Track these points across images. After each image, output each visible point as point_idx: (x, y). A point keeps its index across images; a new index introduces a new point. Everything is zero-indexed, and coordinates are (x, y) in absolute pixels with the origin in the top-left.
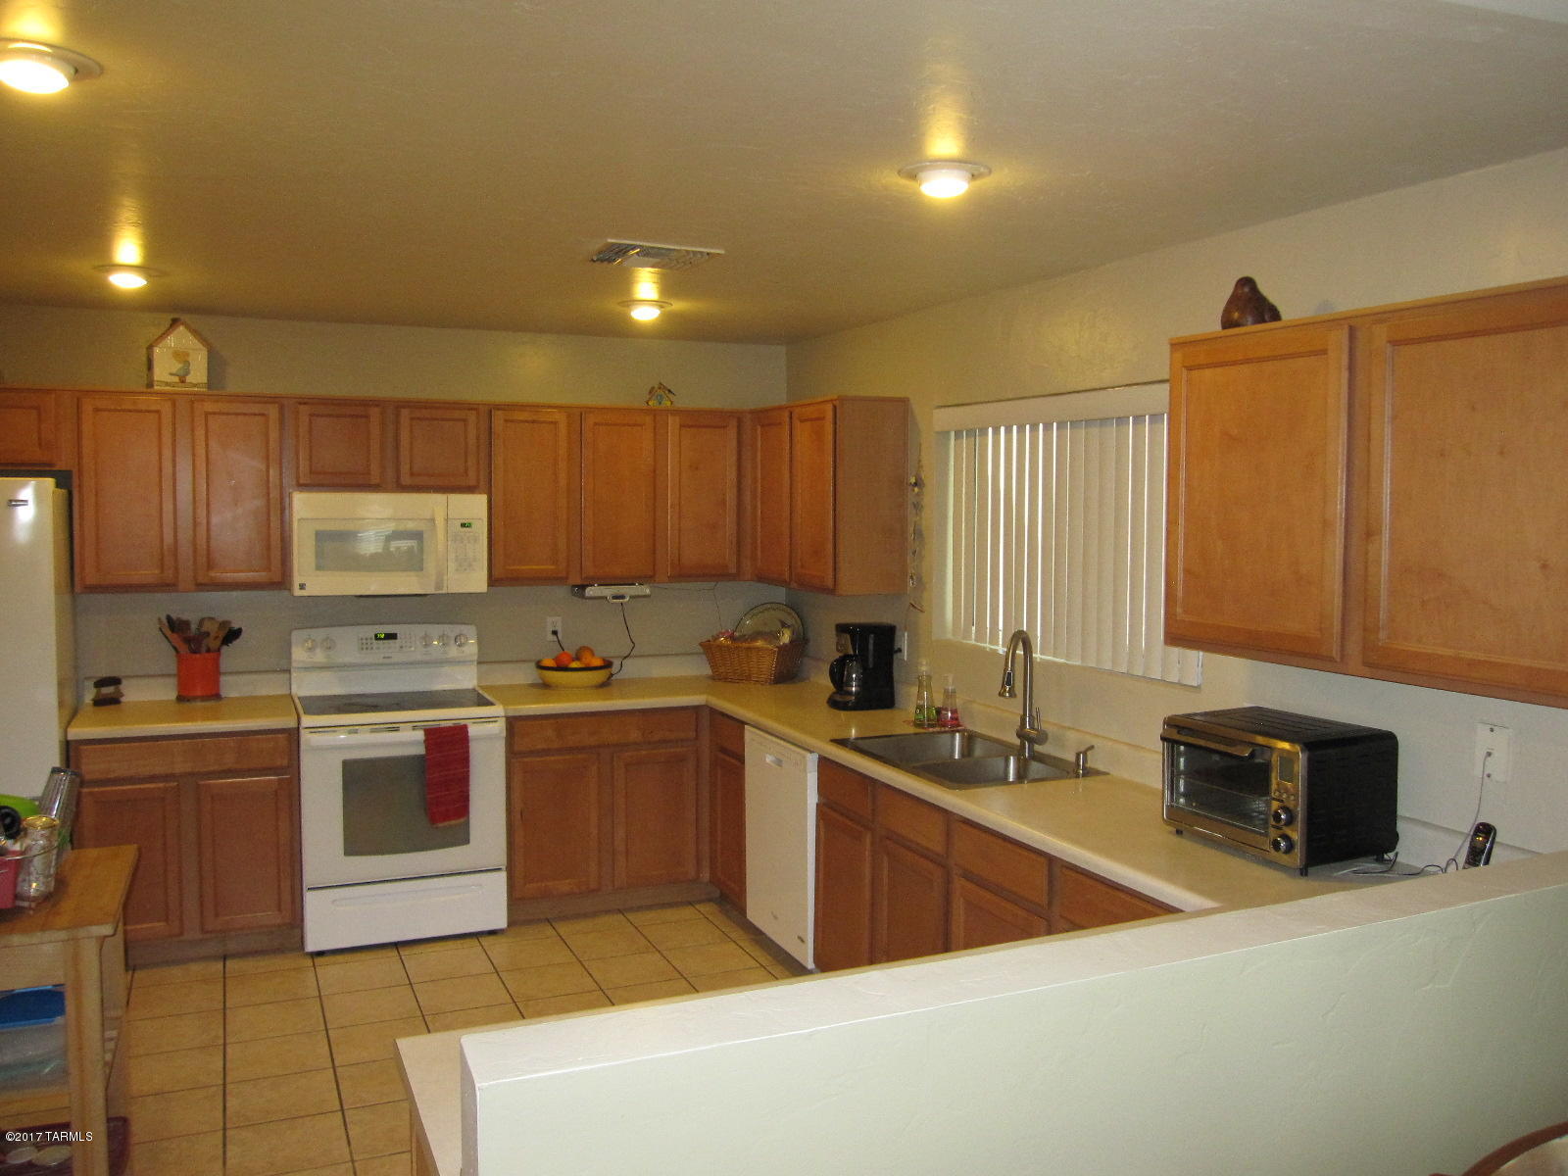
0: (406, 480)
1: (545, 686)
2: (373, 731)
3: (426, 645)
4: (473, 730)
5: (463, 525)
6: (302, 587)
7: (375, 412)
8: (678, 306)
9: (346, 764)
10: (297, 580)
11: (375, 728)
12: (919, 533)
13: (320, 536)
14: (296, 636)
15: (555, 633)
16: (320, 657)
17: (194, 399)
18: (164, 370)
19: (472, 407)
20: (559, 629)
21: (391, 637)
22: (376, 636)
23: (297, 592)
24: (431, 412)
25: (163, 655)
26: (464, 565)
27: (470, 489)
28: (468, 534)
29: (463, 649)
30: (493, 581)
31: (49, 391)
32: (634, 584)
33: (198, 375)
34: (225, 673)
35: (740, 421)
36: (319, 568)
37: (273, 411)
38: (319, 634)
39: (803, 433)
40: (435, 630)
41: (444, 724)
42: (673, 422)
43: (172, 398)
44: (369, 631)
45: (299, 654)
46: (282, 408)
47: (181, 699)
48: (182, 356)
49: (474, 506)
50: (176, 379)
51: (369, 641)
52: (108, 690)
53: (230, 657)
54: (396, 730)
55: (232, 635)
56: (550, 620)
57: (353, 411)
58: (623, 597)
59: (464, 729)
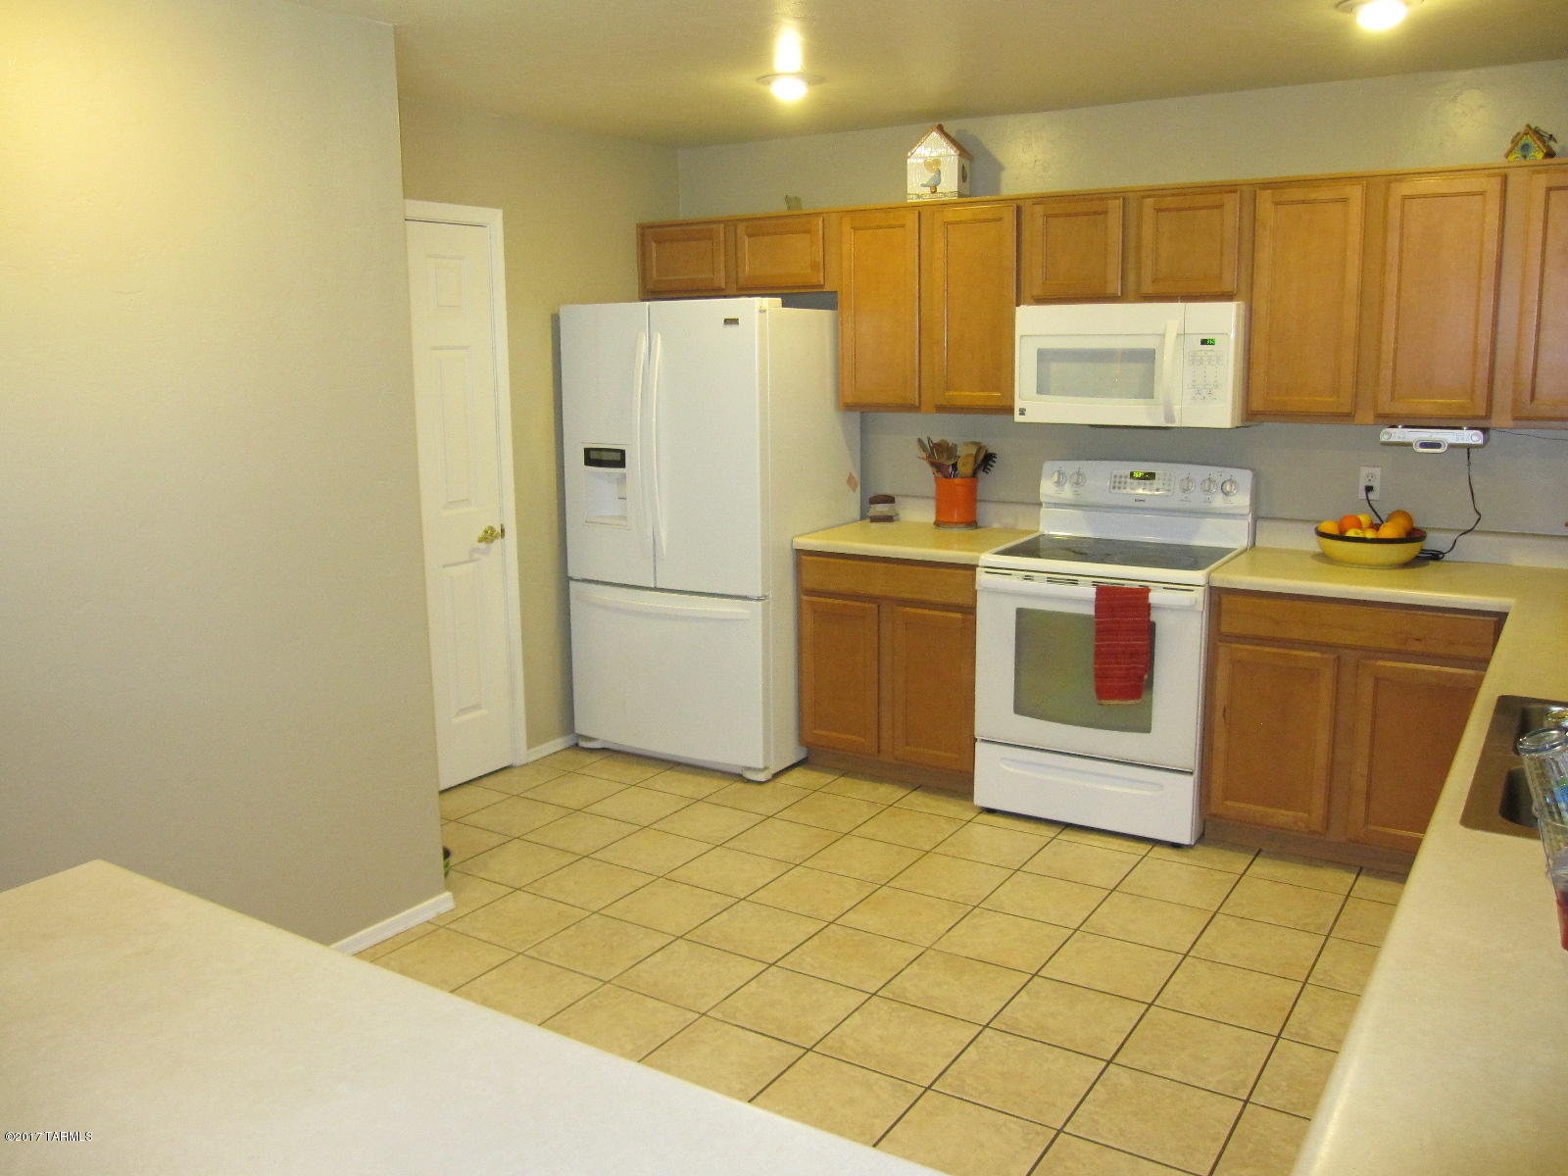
0: (1147, 288)
1: (1324, 557)
2: (1050, 580)
3: (1185, 490)
4: (1155, 597)
5: (1204, 342)
6: (1022, 412)
7: (1115, 206)
9: (1021, 613)
10: (1018, 405)
11: (1053, 578)
13: (1044, 356)
14: (1048, 466)
15: (1369, 490)
16: (1067, 493)
17: (945, 208)
18: (917, 181)
19: (1234, 188)
20: (1376, 484)
21: (1149, 476)
22: (1132, 474)
23: (1018, 418)
24: (1180, 201)
25: (924, 477)
26: (1203, 392)
27: (1224, 296)
28: (1209, 354)
29: (1230, 498)
30: (1250, 413)
31: (818, 214)
32: (1460, 428)
33: (950, 184)
34: (980, 501)
36: (1040, 391)
37: (1008, 216)
38: (1071, 467)
40: (1199, 472)
41: (1128, 584)
43: (921, 210)
44: (1124, 468)
45: (1047, 488)
47: (938, 524)
48: (934, 165)
49: (1223, 319)
50: (927, 190)
51: (1123, 479)
52: (881, 509)
53: (989, 484)
54: (1074, 583)
55: (988, 459)
56: (1364, 471)
57: (1089, 207)
58: (1437, 445)
59: (1144, 592)
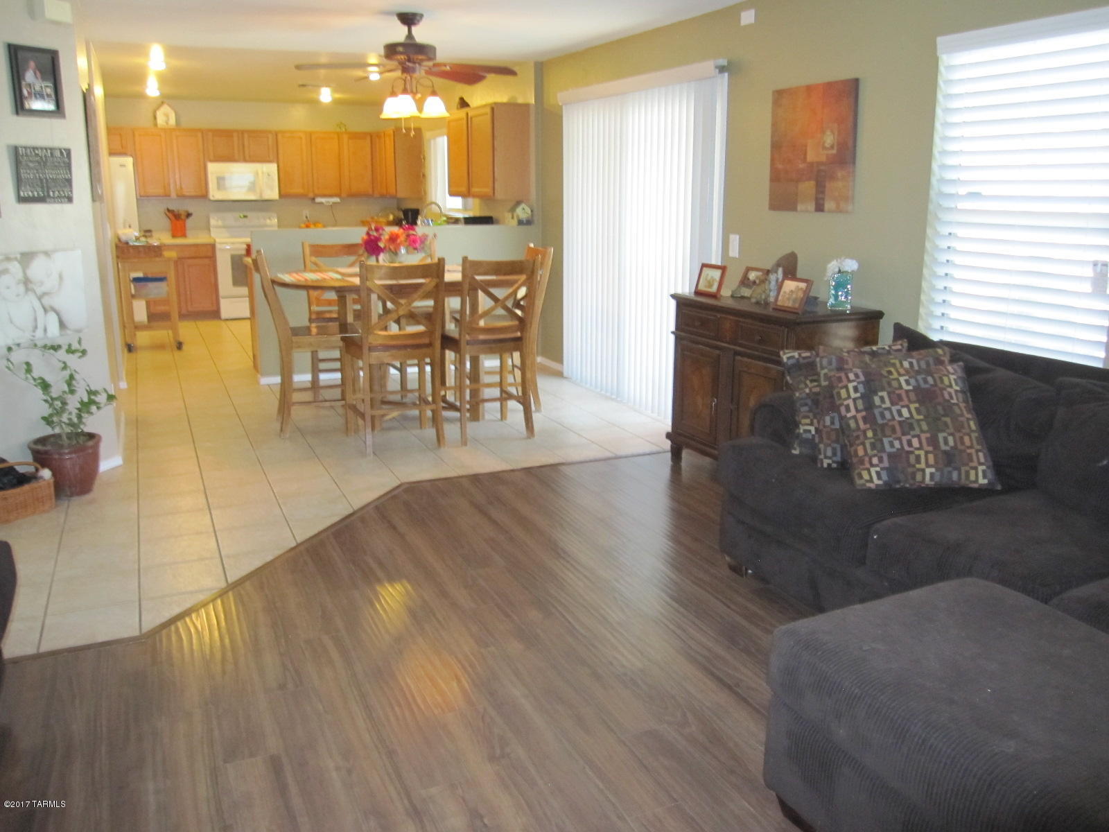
0: (247, 158)
3: (258, 220)
5: (269, 175)
6: (213, 196)
7: (235, 135)
8: (337, 96)
9: (231, 256)
10: (211, 194)
12: (424, 175)
13: (218, 178)
14: (211, 215)
15: (307, 217)
16: (220, 223)
17: (172, 130)
18: (161, 120)
19: (270, 132)
20: (308, 215)
21: (245, 217)
22: (240, 216)
23: (211, 198)
24: (255, 134)
25: (165, 222)
26: (270, 188)
27: (270, 161)
28: (270, 179)
29: (272, 221)
30: (281, 195)
32: (334, 198)
33: (172, 121)
34: (187, 227)
35: (371, 136)
36: (218, 189)
37: (200, 135)
38: (219, 215)
39: (387, 138)
40: (261, 214)
42: (345, 138)
43: (164, 130)
44: (238, 215)
45: (213, 222)
46: (202, 133)
47: (173, 234)
48: (167, 116)
49: (272, 168)
50: (165, 123)
51: (238, 218)
52: (147, 234)
53: (189, 222)
55: (189, 215)
56: (303, 212)
57: (227, 134)
